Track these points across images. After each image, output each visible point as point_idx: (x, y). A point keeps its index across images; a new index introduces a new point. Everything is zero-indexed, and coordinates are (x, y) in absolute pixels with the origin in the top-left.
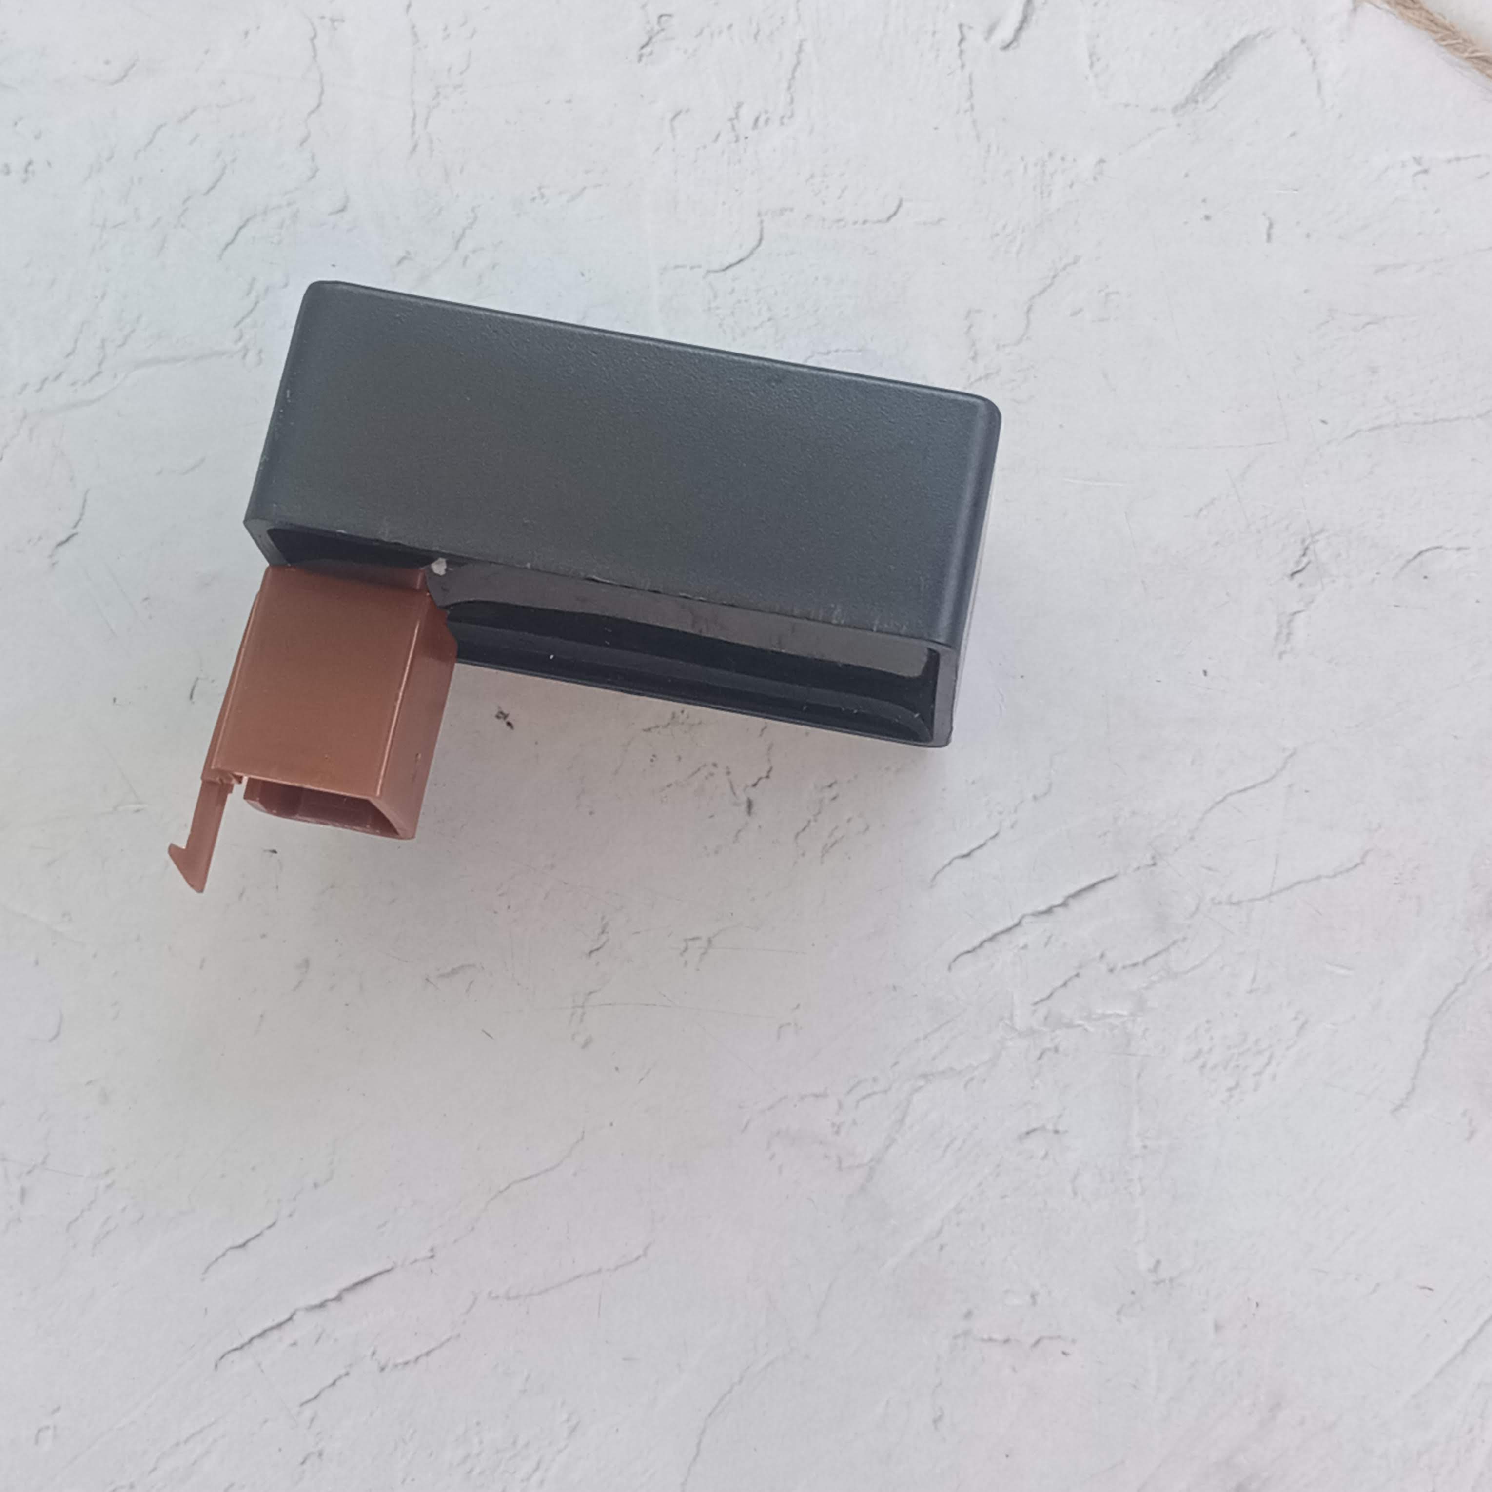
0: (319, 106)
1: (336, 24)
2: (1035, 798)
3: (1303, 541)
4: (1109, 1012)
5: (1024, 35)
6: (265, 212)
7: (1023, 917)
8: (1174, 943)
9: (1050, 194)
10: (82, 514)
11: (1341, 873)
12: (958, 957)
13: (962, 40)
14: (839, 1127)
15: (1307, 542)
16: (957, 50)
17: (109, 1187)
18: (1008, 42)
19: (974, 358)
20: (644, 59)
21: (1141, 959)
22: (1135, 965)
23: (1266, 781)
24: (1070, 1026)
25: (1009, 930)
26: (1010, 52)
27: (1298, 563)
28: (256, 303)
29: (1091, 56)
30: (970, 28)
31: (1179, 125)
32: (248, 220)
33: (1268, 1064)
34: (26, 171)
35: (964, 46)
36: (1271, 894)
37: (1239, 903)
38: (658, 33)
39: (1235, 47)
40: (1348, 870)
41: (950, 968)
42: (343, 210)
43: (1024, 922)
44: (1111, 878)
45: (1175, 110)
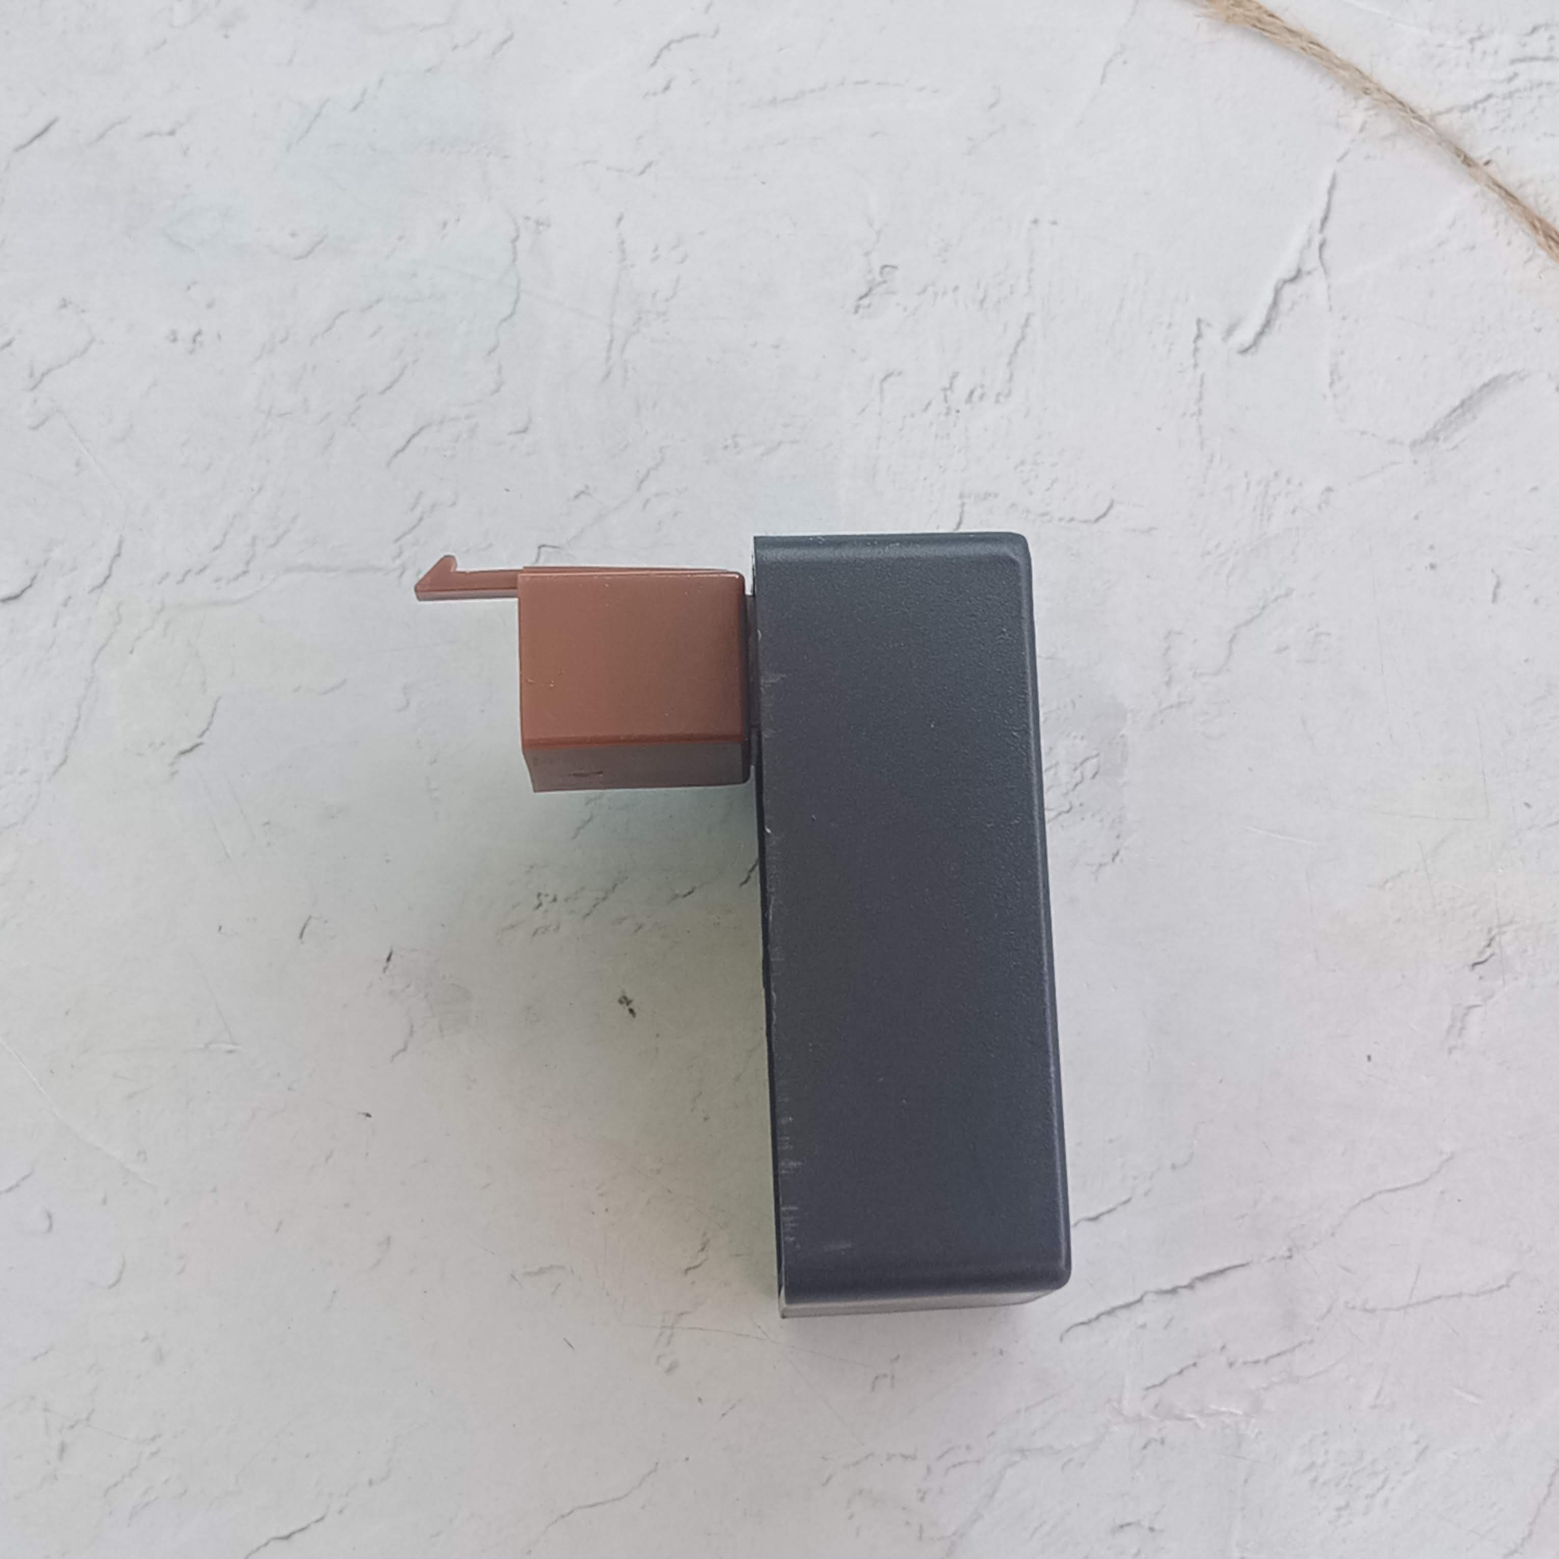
0: (512, 315)
1: (541, 228)
2: (1174, 1167)
3: (1490, 930)
4: (1224, 1409)
5: (1265, 341)
6: (442, 422)
7: (1146, 1293)
8: (1300, 1344)
9: (1269, 519)
10: (210, 723)
11: (1484, 1293)
12: (1071, 1328)
13: (1199, 336)
14: (925, 1493)
15: (1493, 933)
16: (1192, 346)
17: (154, 1454)
18: (1247, 345)
19: (1168, 684)
20: (861, 311)
21: (1263, 1357)
22: (1256, 1362)
23: (1418, 1184)
24: (1180, 1418)
25: (1128, 1306)
26: (1248, 357)
27: (1481, 953)
28: (421, 519)
29: (1332, 373)
30: (1209, 325)
31: (1415, 462)
32: (421, 429)
33: (1383, 1487)
34: (194, 341)
35: (1200, 343)
36: (1408, 1306)
37: (1373, 1311)
38: (879, 284)
39: (1486, 385)
40: (1491, 1291)
41: (1061, 1339)
42: (525, 430)
43: (1146, 1299)
44: (1242, 1266)
45: (1414, 444)
